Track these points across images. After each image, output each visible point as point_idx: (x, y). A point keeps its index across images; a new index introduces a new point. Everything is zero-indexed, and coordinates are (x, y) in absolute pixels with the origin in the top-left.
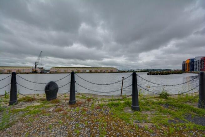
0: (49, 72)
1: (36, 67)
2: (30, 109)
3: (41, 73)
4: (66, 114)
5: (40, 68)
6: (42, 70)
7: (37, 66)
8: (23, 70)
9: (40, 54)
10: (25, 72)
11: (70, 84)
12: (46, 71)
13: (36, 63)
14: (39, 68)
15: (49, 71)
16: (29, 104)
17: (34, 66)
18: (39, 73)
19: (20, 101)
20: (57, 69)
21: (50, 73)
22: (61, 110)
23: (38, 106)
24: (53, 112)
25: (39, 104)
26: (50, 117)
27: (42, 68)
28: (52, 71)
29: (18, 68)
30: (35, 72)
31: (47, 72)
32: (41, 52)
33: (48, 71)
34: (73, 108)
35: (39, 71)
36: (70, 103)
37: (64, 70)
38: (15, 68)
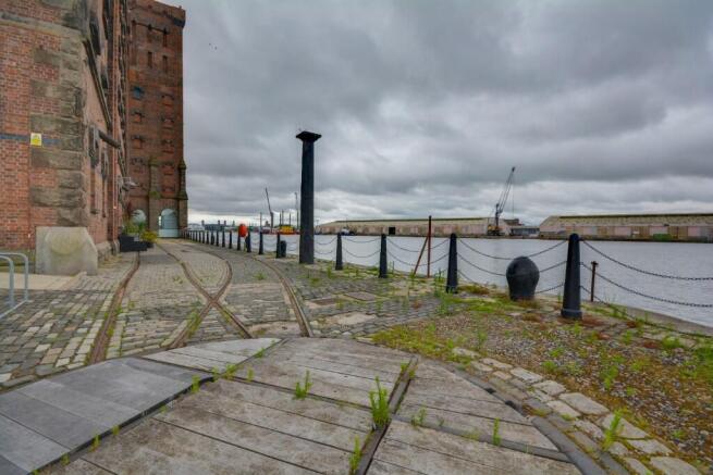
0: (536, 235)
1: (497, 218)
2: (478, 304)
3: (512, 235)
4: (544, 328)
5: (509, 222)
6: (514, 227)
7: (503, 216)
8: (467, 228)
9: (511, 175)
10: (470, 232)
11: (565, 265)
12: (526, 229)
13: (497, 206)
14: (505, 221)
15: (538, 229)
16: (476, 297)
17: (493, 215)
18: (506, 237)
19: (462, 289)
20: (568, 224)
21: (542, 237)
22: (535, 320)
23: (490, 303)
24: (517, 318)
25: (493, 301)
26: (511, 322)
27: (515, 222)
28: (547, 229)
29: (454, 222)
30: (495, 233)
31: (531, 235)
32: (513, 170)
33: (533, 230)
34: (567, 326)
35: (506, 229)
36: (565, 315)
37: (599, 229)
38: (450, 222)
